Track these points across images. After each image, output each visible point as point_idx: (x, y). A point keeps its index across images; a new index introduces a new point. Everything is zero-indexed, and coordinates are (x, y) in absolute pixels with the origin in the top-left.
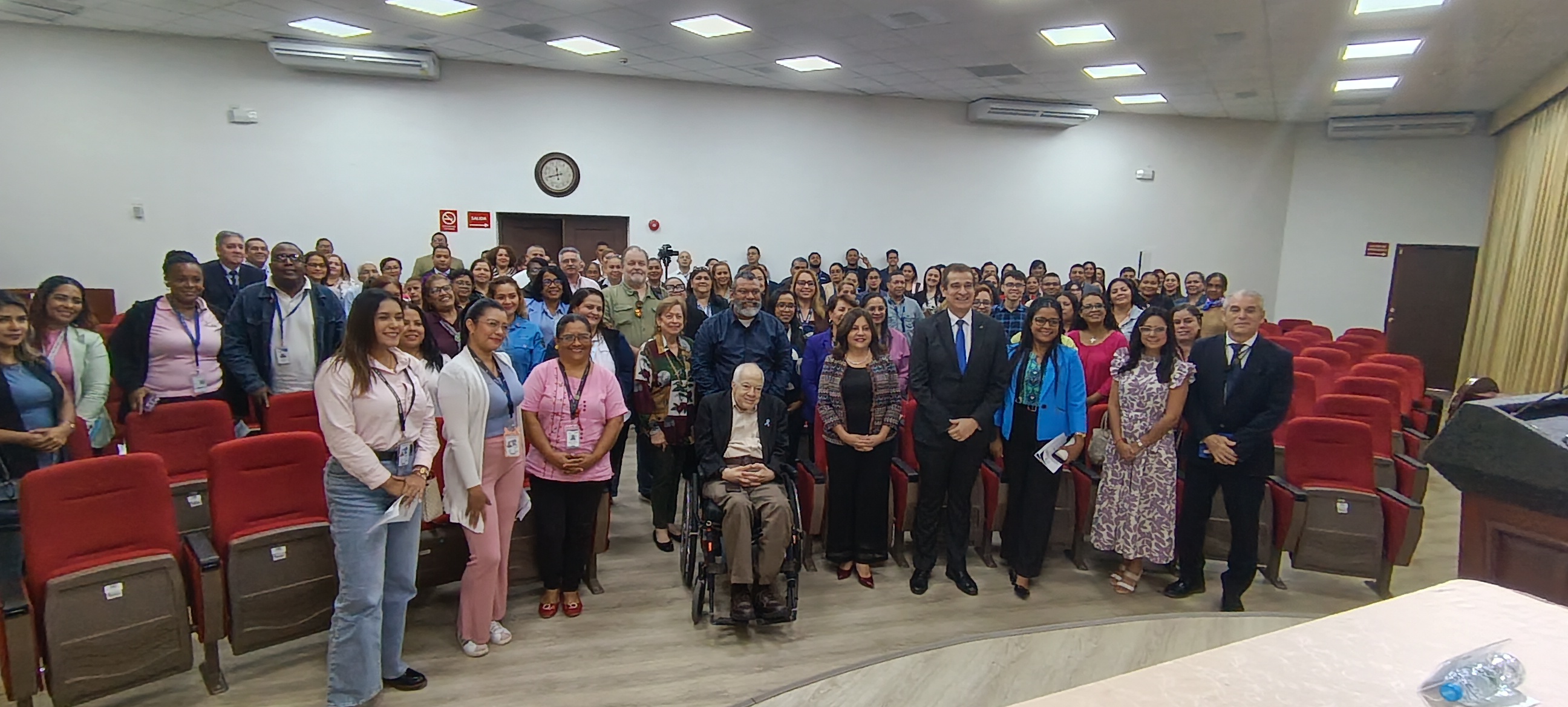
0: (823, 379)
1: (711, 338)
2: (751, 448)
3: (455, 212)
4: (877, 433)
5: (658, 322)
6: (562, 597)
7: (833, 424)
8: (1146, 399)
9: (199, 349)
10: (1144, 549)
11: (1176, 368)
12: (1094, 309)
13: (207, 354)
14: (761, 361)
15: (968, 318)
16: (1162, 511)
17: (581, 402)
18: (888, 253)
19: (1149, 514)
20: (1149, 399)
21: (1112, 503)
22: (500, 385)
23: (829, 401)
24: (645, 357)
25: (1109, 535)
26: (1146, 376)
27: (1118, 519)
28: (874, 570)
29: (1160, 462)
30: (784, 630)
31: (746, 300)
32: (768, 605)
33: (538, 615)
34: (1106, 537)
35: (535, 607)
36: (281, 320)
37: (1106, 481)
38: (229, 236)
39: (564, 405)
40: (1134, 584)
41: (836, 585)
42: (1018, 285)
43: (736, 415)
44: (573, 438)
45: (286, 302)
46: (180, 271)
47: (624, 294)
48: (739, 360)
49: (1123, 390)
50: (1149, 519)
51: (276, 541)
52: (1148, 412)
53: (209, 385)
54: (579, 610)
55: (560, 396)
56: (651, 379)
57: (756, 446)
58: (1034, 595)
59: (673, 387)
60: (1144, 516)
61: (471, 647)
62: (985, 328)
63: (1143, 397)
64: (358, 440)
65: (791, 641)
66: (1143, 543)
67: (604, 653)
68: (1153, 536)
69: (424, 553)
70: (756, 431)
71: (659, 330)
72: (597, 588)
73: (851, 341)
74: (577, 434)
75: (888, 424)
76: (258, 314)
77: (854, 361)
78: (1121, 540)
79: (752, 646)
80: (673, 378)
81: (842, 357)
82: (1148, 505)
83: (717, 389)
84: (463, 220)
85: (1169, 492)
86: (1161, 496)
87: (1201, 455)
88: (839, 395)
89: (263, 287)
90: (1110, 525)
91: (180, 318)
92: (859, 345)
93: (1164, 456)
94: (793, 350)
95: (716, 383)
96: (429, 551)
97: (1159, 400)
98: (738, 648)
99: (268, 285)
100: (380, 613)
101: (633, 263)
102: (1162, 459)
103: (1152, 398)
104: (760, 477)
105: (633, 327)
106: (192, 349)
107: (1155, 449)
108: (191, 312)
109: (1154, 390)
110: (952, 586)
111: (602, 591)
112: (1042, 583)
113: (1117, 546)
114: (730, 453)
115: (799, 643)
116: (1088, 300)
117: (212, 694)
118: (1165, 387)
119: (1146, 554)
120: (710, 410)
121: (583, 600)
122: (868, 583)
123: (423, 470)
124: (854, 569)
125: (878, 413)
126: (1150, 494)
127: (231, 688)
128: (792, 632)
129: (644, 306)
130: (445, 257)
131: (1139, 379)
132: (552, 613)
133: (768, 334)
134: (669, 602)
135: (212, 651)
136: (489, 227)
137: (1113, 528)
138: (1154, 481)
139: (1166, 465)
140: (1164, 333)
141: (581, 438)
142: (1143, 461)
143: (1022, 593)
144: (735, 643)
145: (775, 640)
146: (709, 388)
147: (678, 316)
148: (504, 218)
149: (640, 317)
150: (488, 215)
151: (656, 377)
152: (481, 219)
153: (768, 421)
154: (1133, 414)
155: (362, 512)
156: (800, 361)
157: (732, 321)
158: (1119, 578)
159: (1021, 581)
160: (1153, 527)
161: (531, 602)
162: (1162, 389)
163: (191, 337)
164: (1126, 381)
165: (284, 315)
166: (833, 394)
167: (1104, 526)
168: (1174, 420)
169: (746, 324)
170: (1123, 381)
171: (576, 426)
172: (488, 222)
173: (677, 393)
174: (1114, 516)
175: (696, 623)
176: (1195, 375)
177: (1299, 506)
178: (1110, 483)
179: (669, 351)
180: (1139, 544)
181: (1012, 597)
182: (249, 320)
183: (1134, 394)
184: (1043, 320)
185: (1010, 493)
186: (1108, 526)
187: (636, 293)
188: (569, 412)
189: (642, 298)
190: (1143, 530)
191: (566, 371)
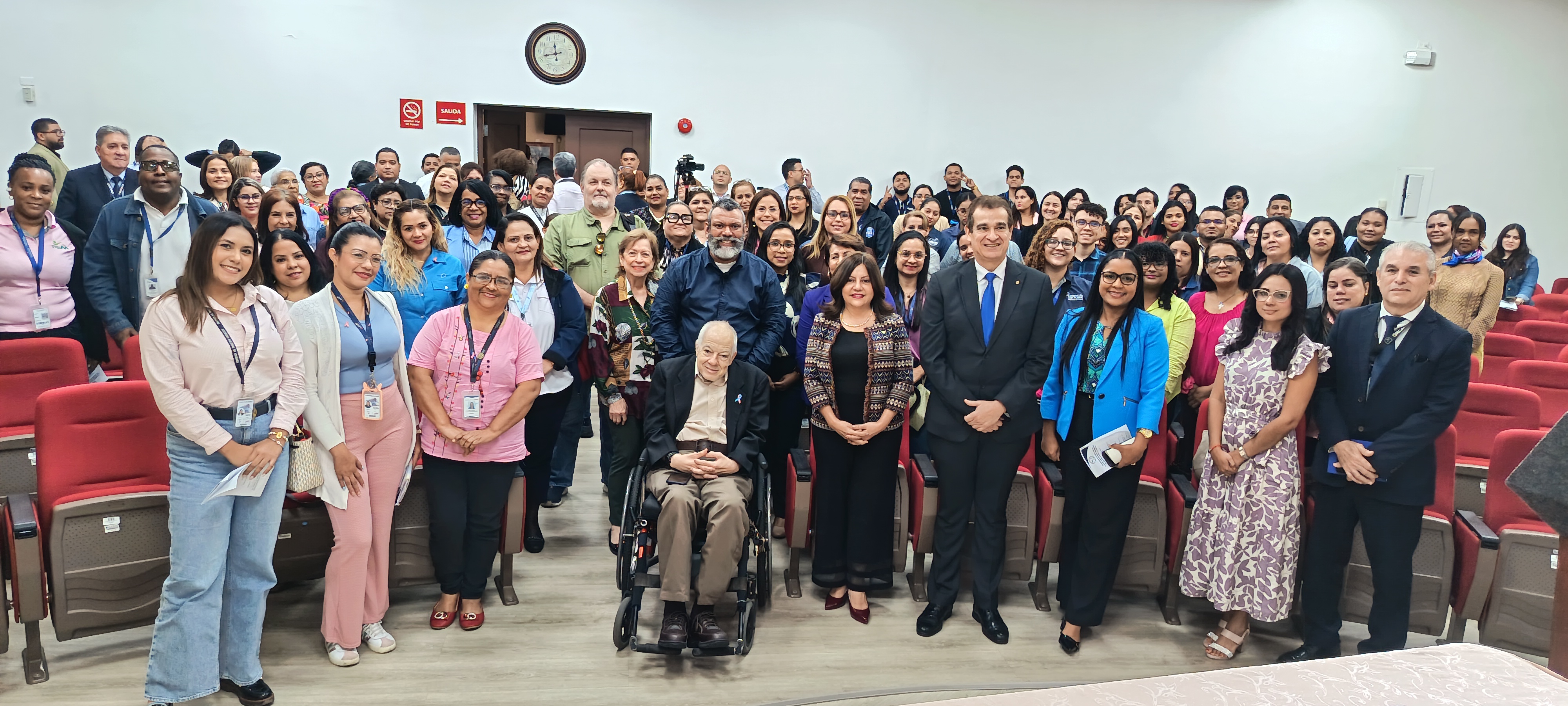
0: (812, 345)
1: (676, 284)
2: (709, 429)
3: (420, 102)
4: (876, 419)
5: (621, 261)
6: (460, 606)
7: (820, 405)
8: (1254, 392)
9: (41, 276)
10: (1246, 599)
11: (1300, 350)
12: (1222, 264)
13: (52, 281)
14: (737, 319)
15: (1000, 271)
16: (1269, 548)
17: (484, 362)
18: (1008, 171)
19: (1254, 551)
20: (1258, 393)
21: (1207, 533)
22: (362, 330)
23: (817, 375)
24: (600, 306)
25: (1201, 576)
26: (1258, 360)
27: (1213, 555)
28: (872, 600)
29: (1269, 481)
30: (730, 667)
31: (722, 237)
32: (705, 630)
33: (429, 626)
34: (1197, 579)
35: (425, 616)
36: (151, 243)
37: (1200, 503)
38: (111, 132)
39: (461, 363)
40: (1234, 648)
41: (819, 616)
42: (1095, 223)
43: (698, 387)
44: (472, 406)
45: (156, 219)
46: (27, 176)
47: (583, 222)
48: (711, 315)
49: (1228, 377)
50: (1254, 559)
51: (110, 510)
52: (1258, 409)
53: (52, 320)
54: (480, 621)
55: (458, 351)
56: (608, 333)
57: (717, 427)
58: (1088, 650)
59: (636, 344)
60: (1248, 555)
61: (338, 655)
62: (1023, 284)
63: (1250, 389)
64: (186, 394)
65: (733, 680)
66: (1244, 590)
67: (496, 675)
68: (1256, 583)
69: (282, 537)
70: (723, 409)
71: (622, 271)
72: (510, 598)
73: (846, 297)
74: (477, 401)
75: (892, 407)
76: (123, 236)
77: (851, 322)
78: (1213, 584)
79: (681, 682)
80: (634, 332)
81: (834, 316)
82: (1253, 539)
83: (679, 350)
84: (429, 113)
85: (1281, 524)
86: (1269, 528)
87: (1330, 470)
88: (828, 366)
89: (130, 203)
90: (1204, 564)
91: (20, 234)
92: (856, 302)
93: (1276, 472)
94: (788, 305)
95: (680, 343)
96: (289, 536)
97: (1272, 393)
98: (663, 683)
99: (136, 198)
100: (218, 600)
101: (595, 182)
102: (1273, 476)
103: (1262, 391)
104: (717, 468)
105: (591, 266)
106: (31, 275)
107: (1263, 462)
108: (34, 230)
109: (1266, 380)
110: (976, 630)
111: (516, 601)
112: (1105, 637)
113: (1209, 591)
114: (685, 435)
115: (744, 683)
116: (1216, 251)
117: (29, 682)
118: (1281, 376)
119: (1247, 606)
120: (665, 379)
121: (489, 612)
122: (862, 616)
123: (279, 435)
124: (845, 600)
125: (877, 392)
126: (1256, 523)
127: (51, 678)
128: (739, 670)
129: (607, 240)
130: (391, 162)
131: (1249, 363)
132: (445, 622)
133: (751, 282)
134: (595, 621)
135: (32, 632)
136: (464, 123)
137: (1208, 566)
138: (1262, 506)
139: (1278, 485)
140: (1287, 301)
141: (482, 407)
142: (1247, 477)
143: (1069, 646)
144: (661, 677)
145: (714, 677)
146: (670, 350)
147: (644, 254)
148: (484, 111)
149: (600, 255)
150: (462, 107)
151: (613, 331)
152: (454, 111)
153: (740, 397)
154: (1237, 411)
155: (198, 478)
156: (796, 319)
157: (706, 263)
158: (1215, 638)
159: (1071, 630)
160: (1257, 571)
161: (423, 609)
162: (1277, 378)
163: (32, 259)
164: (1231, 365)
165: (154, 237)
166: (821, 365)
167: (1195, 564)
168: (1291, 422)
169: (725, 268)
170: (1228, 365)
171: (477, 392)
172: (463, 116)
173: (640, 352)
174: (1210, 551)
175: (620, 649)
176: (1330, 361)
177: (1486, 556)
178: (1205, 506)
179: (632, 299)
180: (1238, 592)
181: (1055, 651)
182: (112, 242)
183: (1241, 384)
184: (1113, 276)
185: (1067, 510)
186: (1200, 564)
187: (597, 224)
188: (469, 374)
189: (605, 227)
190: (1245, 573)
191: (472, 322)
